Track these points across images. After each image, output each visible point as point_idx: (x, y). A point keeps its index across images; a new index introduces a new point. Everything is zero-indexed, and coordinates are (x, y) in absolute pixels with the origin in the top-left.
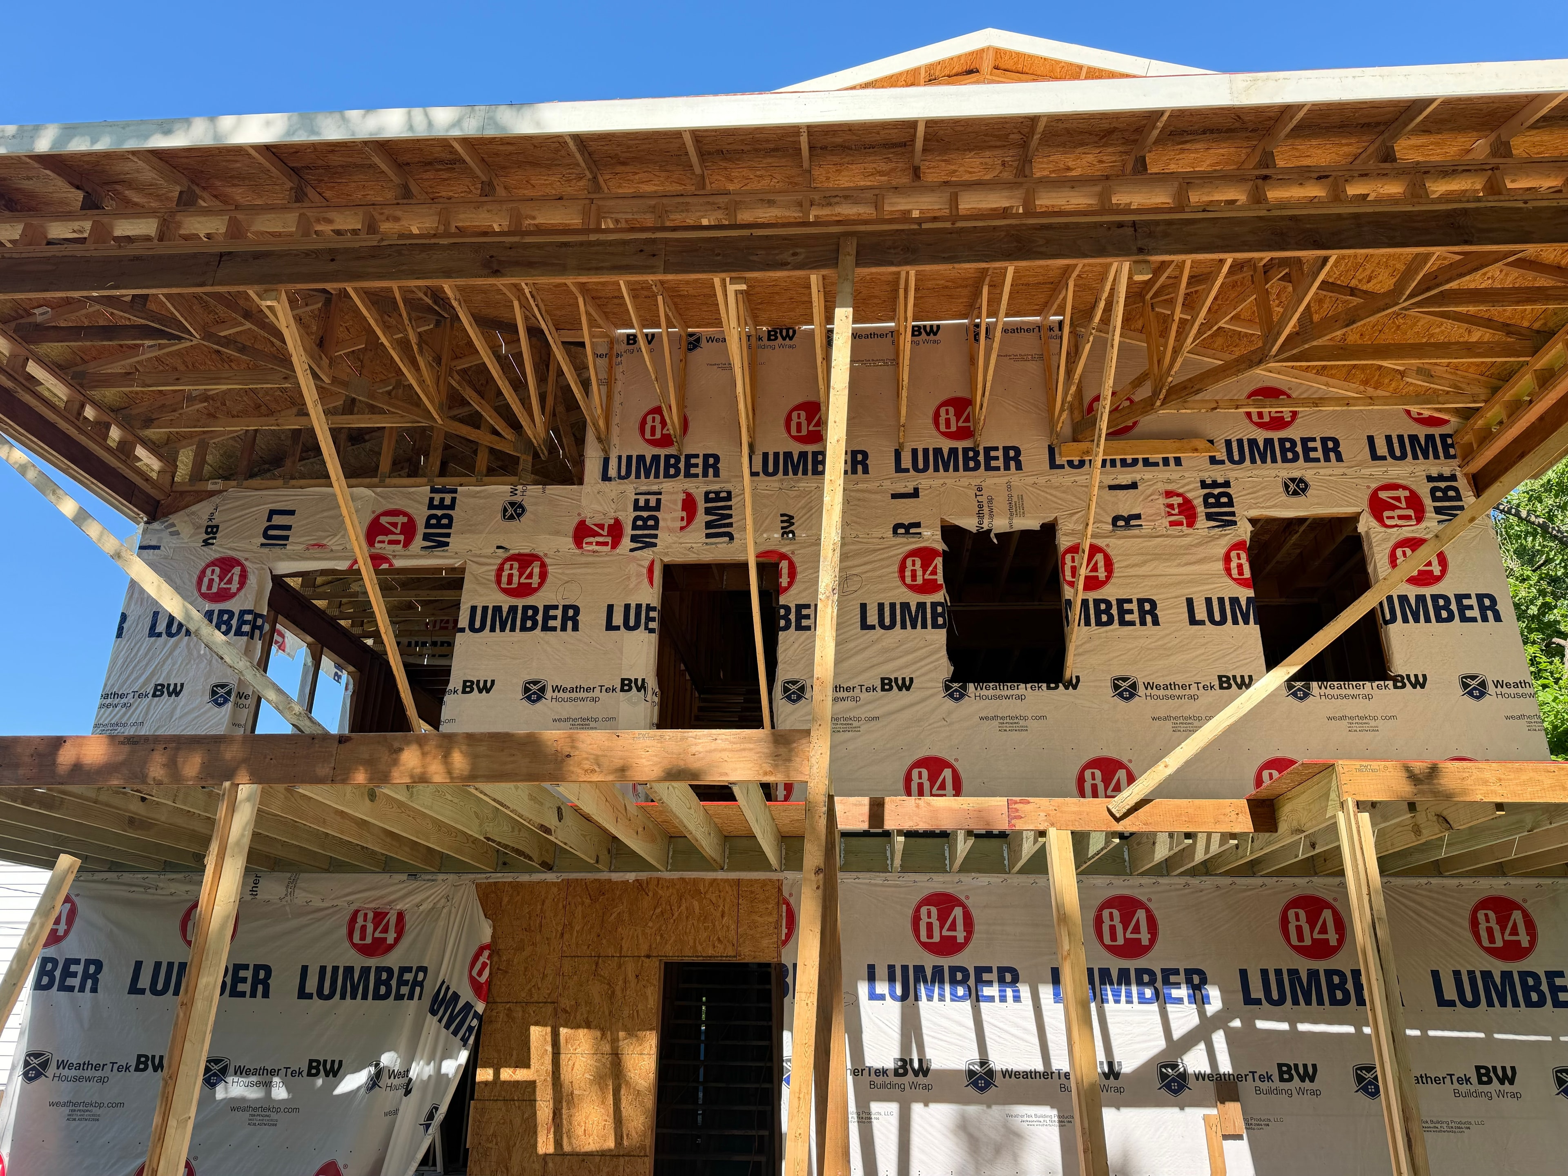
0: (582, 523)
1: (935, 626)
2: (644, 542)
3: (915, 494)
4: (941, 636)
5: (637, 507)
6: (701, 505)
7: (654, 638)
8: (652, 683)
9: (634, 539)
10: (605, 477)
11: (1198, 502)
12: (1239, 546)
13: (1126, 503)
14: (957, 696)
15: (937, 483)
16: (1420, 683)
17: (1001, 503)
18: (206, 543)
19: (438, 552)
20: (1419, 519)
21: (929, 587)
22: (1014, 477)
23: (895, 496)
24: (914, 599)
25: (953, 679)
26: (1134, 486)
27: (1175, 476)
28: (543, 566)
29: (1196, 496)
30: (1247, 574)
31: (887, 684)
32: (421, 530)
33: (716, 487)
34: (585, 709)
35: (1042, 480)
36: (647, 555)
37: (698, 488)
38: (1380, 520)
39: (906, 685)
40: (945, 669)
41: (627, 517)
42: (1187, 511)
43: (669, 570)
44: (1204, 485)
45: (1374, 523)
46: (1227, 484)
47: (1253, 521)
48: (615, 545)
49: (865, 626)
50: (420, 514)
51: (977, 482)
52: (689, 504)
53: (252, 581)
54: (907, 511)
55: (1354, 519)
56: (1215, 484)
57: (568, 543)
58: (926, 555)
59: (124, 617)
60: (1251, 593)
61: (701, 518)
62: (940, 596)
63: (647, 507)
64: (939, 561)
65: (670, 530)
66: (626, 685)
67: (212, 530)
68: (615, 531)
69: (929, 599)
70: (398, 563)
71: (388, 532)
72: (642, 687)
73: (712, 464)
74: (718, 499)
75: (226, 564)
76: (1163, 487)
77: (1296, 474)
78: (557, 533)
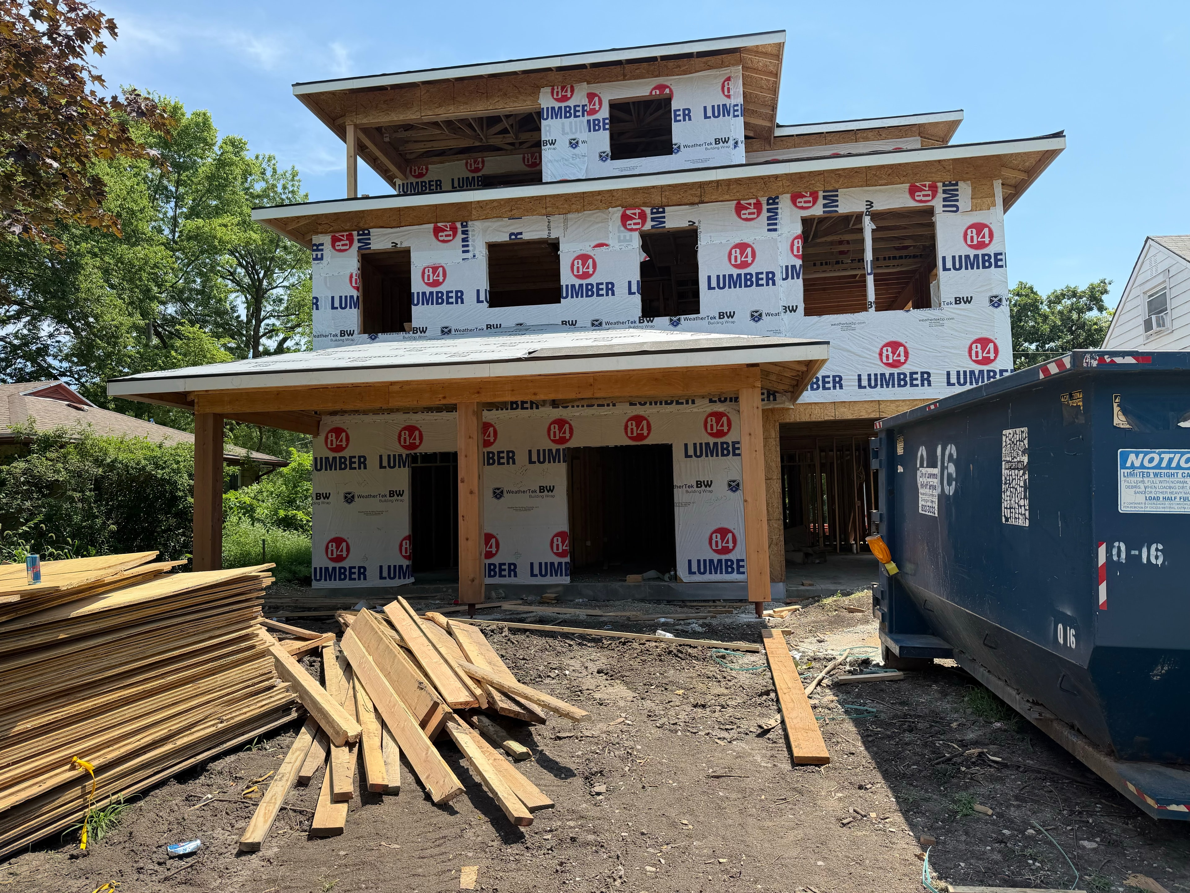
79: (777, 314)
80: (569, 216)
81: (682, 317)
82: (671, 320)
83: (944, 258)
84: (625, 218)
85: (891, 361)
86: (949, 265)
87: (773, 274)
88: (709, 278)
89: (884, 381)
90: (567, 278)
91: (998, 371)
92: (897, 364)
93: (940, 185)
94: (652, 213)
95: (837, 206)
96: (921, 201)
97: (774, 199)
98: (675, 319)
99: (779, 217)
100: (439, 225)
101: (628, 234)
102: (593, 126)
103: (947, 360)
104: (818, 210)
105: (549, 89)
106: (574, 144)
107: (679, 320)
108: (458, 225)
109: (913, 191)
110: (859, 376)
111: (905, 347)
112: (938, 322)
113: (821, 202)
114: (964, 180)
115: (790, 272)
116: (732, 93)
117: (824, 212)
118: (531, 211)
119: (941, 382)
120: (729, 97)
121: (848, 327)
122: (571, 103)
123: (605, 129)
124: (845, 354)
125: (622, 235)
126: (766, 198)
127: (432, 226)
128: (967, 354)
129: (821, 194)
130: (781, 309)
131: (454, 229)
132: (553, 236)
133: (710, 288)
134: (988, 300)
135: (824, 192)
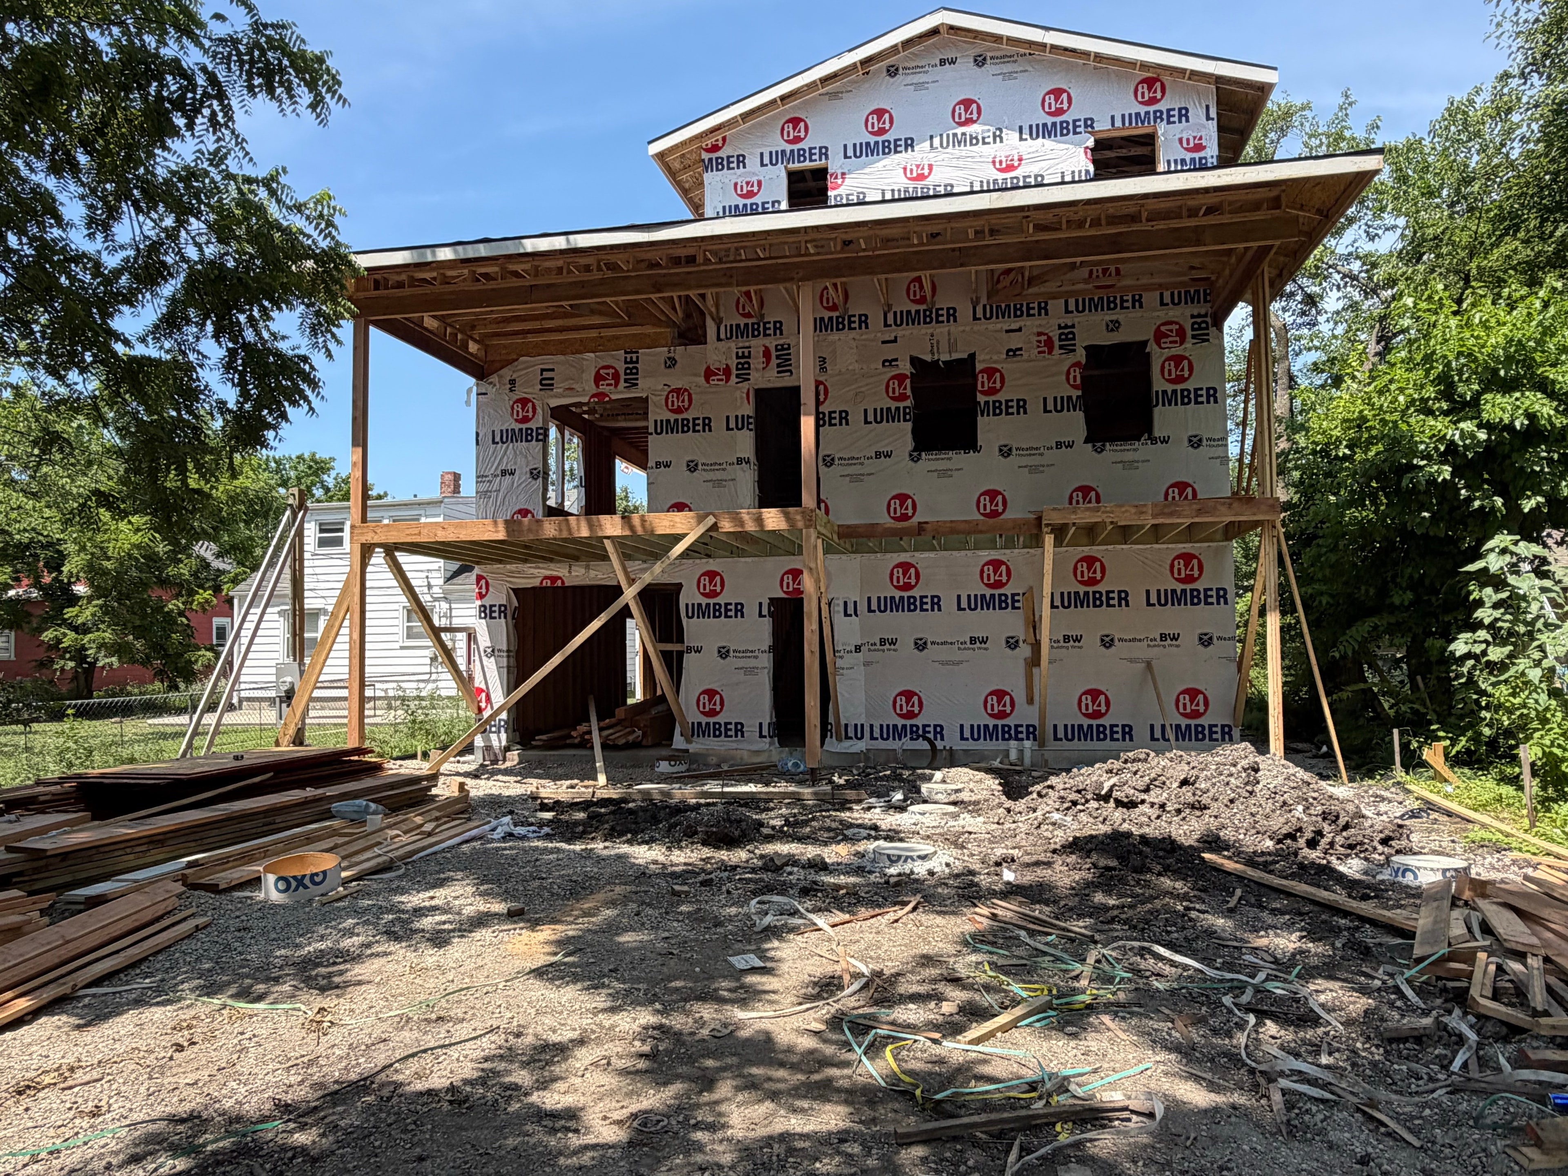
0: (708, 368)
1: (905, 420)
2: (743, 378)
3: (895, 341)
4: (909, 425)
5: (738, 357)
6: (774, 354)
7: (752, 433)
8: (753, 459)
9: (738, 376)
10: (719, 339)
11: (1056, 339)
12: (1077, 364)
13: (1015, 341)
14: (915, 460)
15: (907, 333)
16: (1165, 441)
17: (944, 345)
18: (511, 390)
19: (633, 389)
20: (1182, 342)
21: (903, 397)
22: (952, 326)
23: (884, 342)
24: (893, 405)
25: (914, 450)
26: (1020, 330)
27: (1044, 322)
28: (690, 395)
29: (1055, 334)
30: (1078, 381)
31: (878, 455)
32: (623, 377)
33: (781, 342)
34: (718, 475)
35: (968, 328)
36: (745, 385)
37: (772, 343)
38: (1159, 344)
39: (888, 455)
40: (910, 444)
41: (733, 363)
42: (1049, 343)
43: (759, 393)
44: (1060, 327)
45: (1155, 347)
46: (1073, 326)
47: (1086, 348)
48: (727, 380)
49: (866, 422)
50: (621, 367)
51: (930, 331)
52: (767, 354)
53: (539, 410)
54: (890, 352)
55: (1145, 343)
56: (1066, 327)
57: (702, 380)
58: (900, 378)
59: (477, 434)
60: (1080, 393)
61: (774, 362)
62: (908, 403)
63: (743, 357)
64: (908, 381)
65: (757, 370)
66: (740, 461)
67: (512, 382)
68: (727, 372)
69: (902, 405)
70: (614, 397)
71: (605, 379)
72: (748, 462)
73: (778, 327)
74: (783, 349)
75: (524, 402)
76: (1035, 330)
77: (1114, 318)
78: (695, 375)
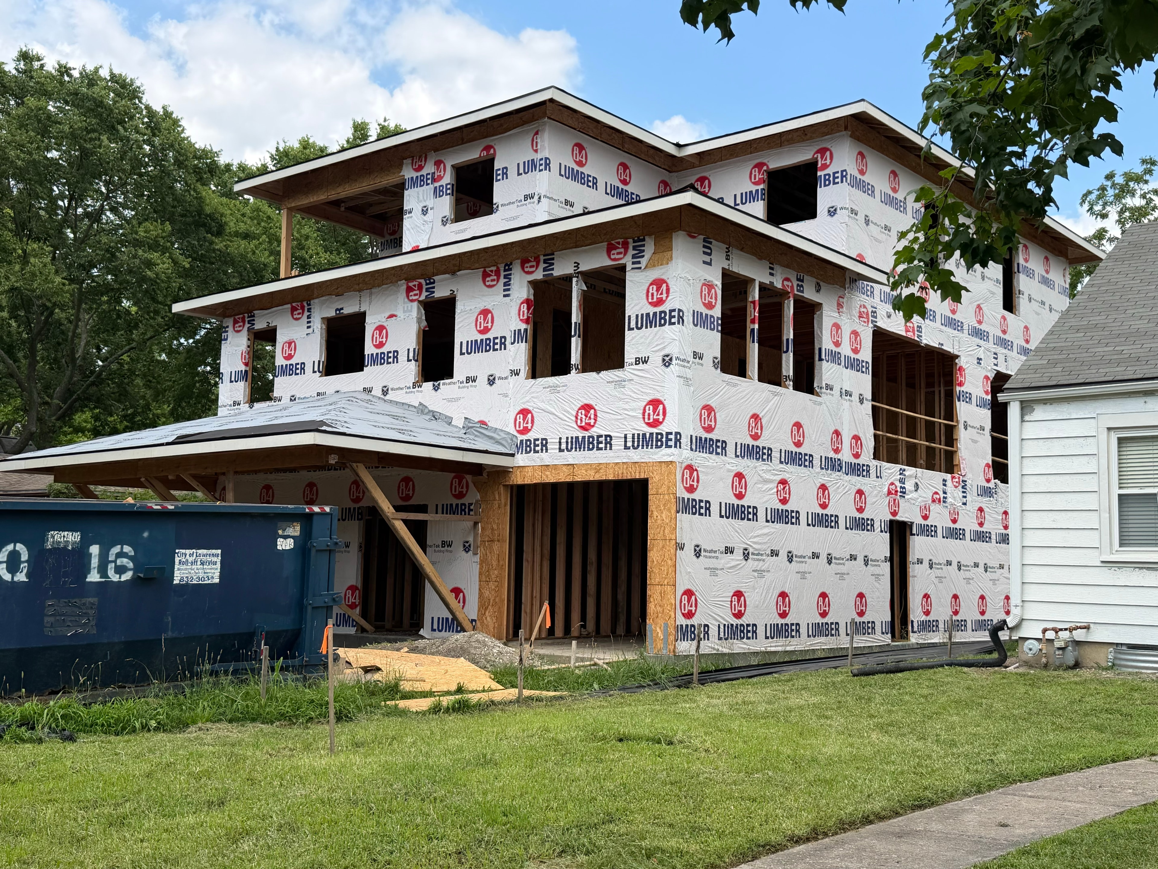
79: (506, 378)
80: (373, 290)
81: (442, 382)
82: (434, 385)
83: (629, 316)
84: (409, 290)
85: (583, 424)
86: (633, 324)
87: (505, 337)
88: (461, 343)
89: (576, 444)
90: (369, 349)
91: (664, 434)
92: (587, 427)
93: (630, 241)
94: (427, 284)
95: (553, 269)
96: (615, 260)
97: (509, 266)
98: (436, 384)
99: (512, 282)
100: (294, 304)
101: (410, 304)
102: (438, 193)
103: (626, 423)
104: (539, 275)
105: (409, 161)
106: (425, 212)
107: (439, 385)
108: (305, 304)
109: (610, 249)
110: (560, 438)
111: (595, 410)
112: (620, 383)
113: (542, 265)
114: (650, 235)
115: (518, 336)
116: (539, 147)
117: (544, 275)
118: (349, 289)
119: (619, 445)
120: (536, 151)
121: (554, 389)
122: (424, 172)
123: (447, 195)
124: (551, 416)
125: (406, 306)
126: (503, 265)
127: (289, 306)
128: (641, 416)
129: (542, 258)
130: (508, 373)
131: (303, 308)
132: (362, 310)
133: (462, 354)
134: (661, 359)
135: (544, 256)
